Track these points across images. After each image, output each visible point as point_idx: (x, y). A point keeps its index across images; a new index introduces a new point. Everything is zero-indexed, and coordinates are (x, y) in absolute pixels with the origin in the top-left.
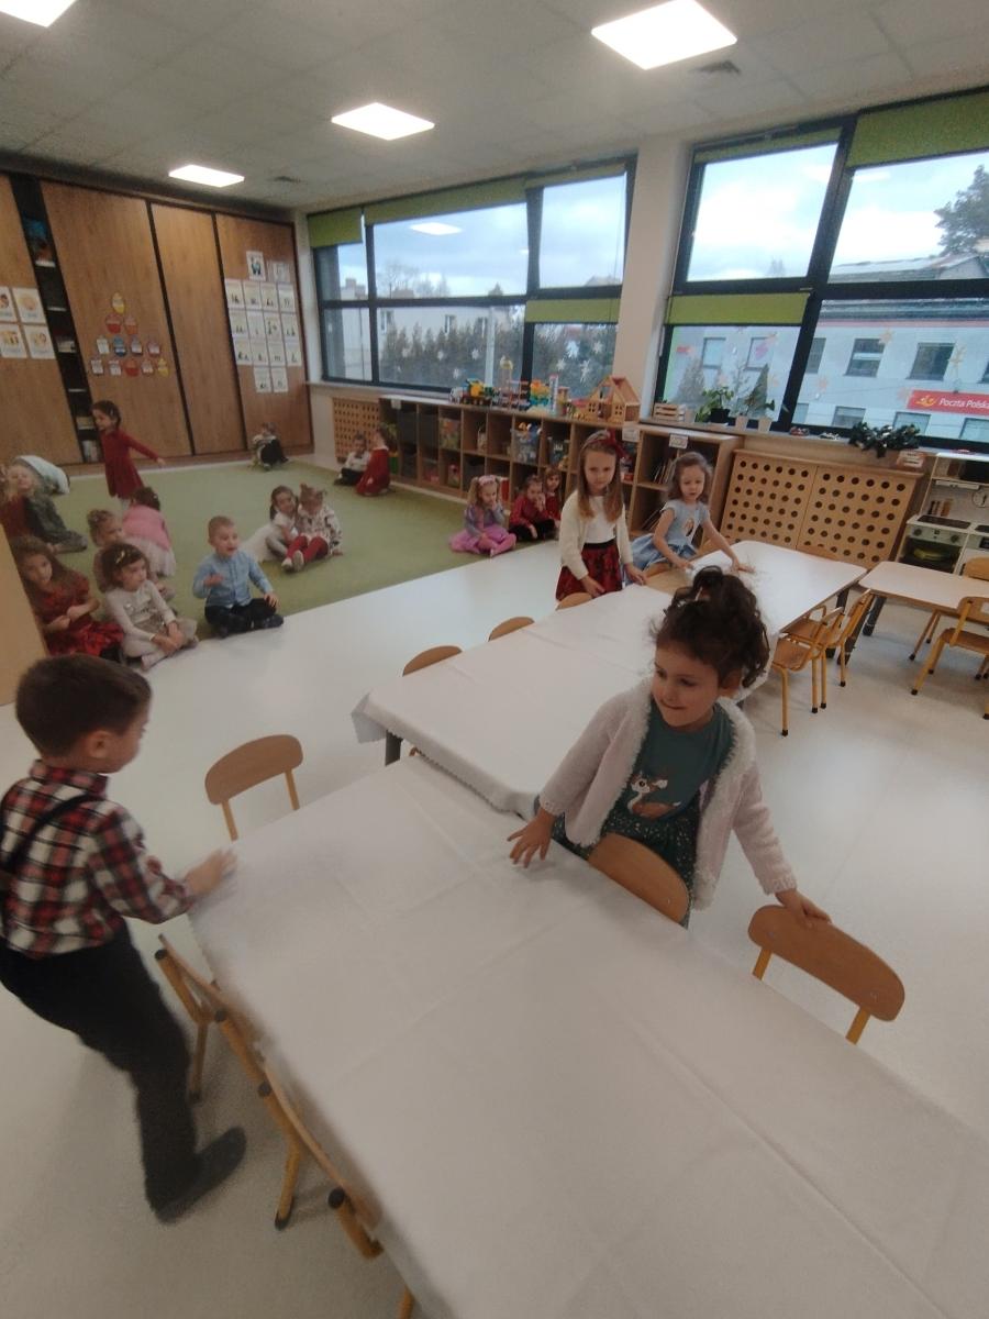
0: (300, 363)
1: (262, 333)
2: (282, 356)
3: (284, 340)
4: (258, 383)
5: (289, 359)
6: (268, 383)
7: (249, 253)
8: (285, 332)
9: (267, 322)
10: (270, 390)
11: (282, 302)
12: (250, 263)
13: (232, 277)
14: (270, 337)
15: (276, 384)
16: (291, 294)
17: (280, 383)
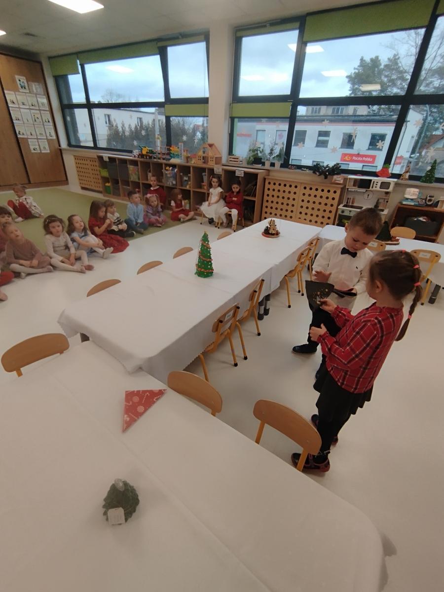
0: (54, 137)
1: (31, 121)
2: (44, 133)
3: (43, 125)
4: (32, 148)
5: (48, 135)
6: (37, 147)
7: (17, 77)
8: (44, 121)
9: (33, 116)
10: (39, 152)
11: (40, 105)
12: (18, 82)
13: (9, 90)
14: (35, 123)
15: (42, 148)
16: (45, 101)
17: (44, 148)
